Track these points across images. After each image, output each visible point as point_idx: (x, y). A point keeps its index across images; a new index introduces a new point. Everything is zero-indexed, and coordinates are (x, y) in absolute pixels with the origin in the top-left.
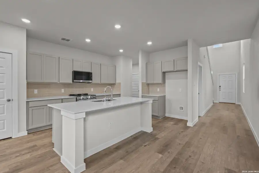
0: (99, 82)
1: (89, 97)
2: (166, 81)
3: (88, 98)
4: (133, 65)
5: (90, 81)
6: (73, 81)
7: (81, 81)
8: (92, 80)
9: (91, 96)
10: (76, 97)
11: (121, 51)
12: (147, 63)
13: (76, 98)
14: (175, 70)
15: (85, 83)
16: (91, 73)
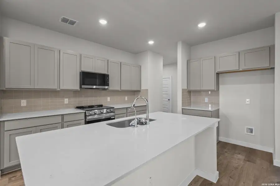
0: (119, 89)
1: (105, 111)
2: (221, 86)
3: (102, 113)
4: (164, 65)
5: (106, 87)
6: (81, 87)
7: (94, 87)
8: (108, 85)
9: (107, 108)
10: (85, 111)
11: (151, 42)
12: (190, 60)
13: (85, 113)
14: (241, 70)
15: (98, 90)
16: (108, 76)
